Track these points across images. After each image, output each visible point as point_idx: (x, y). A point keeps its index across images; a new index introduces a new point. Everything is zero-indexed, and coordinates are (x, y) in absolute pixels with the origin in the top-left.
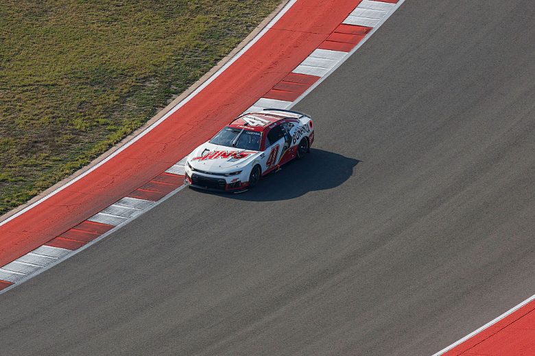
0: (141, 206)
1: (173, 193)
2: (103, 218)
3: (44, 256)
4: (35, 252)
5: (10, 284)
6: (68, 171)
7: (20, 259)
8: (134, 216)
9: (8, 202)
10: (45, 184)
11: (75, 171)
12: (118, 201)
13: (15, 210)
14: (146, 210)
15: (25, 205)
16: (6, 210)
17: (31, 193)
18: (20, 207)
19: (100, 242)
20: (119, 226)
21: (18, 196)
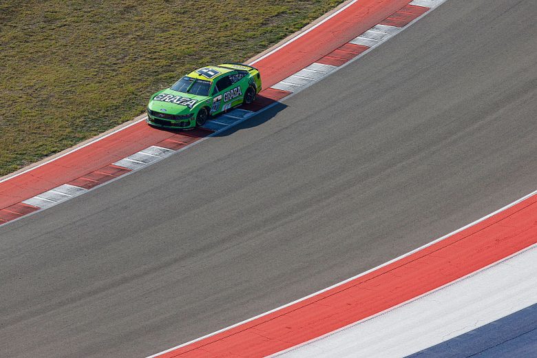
0: (390, 31)
1: (415, 21)
2: (360, 41)
3: (315, 71)
4: (308, 68)
5: (290, 93)
6: (333, 5)
7: (297, 74)
8: (385, 39)
9: (287, 29)
10: (315, 15)
11: (338, 5)
12: (372, 27)
13: (292, 35)
14: (394, 34)
15: (300, 32)
16: (286, 36)
17: (305, 22)
18: (296, 33)
19: (358, 59)
20: (374, 47)
21: (294, 25)
